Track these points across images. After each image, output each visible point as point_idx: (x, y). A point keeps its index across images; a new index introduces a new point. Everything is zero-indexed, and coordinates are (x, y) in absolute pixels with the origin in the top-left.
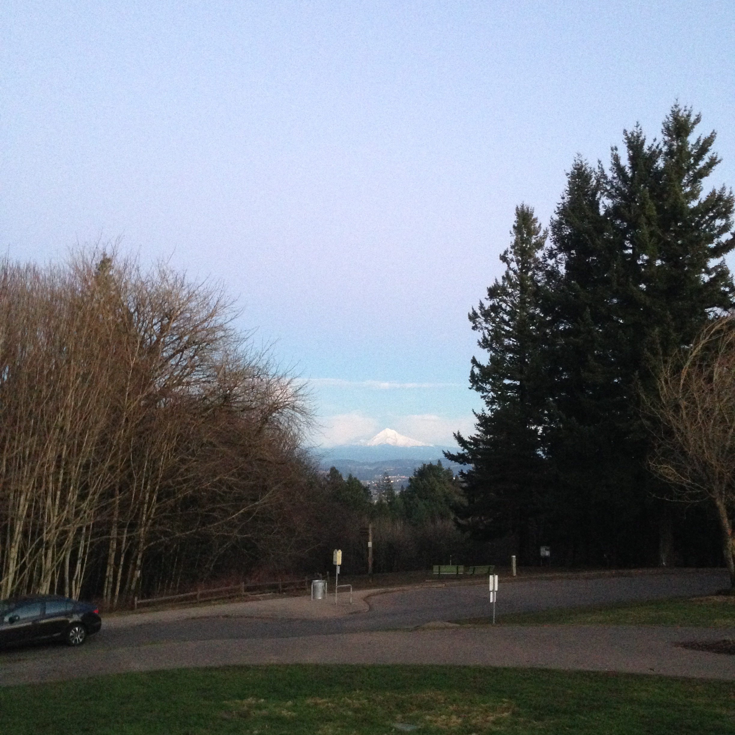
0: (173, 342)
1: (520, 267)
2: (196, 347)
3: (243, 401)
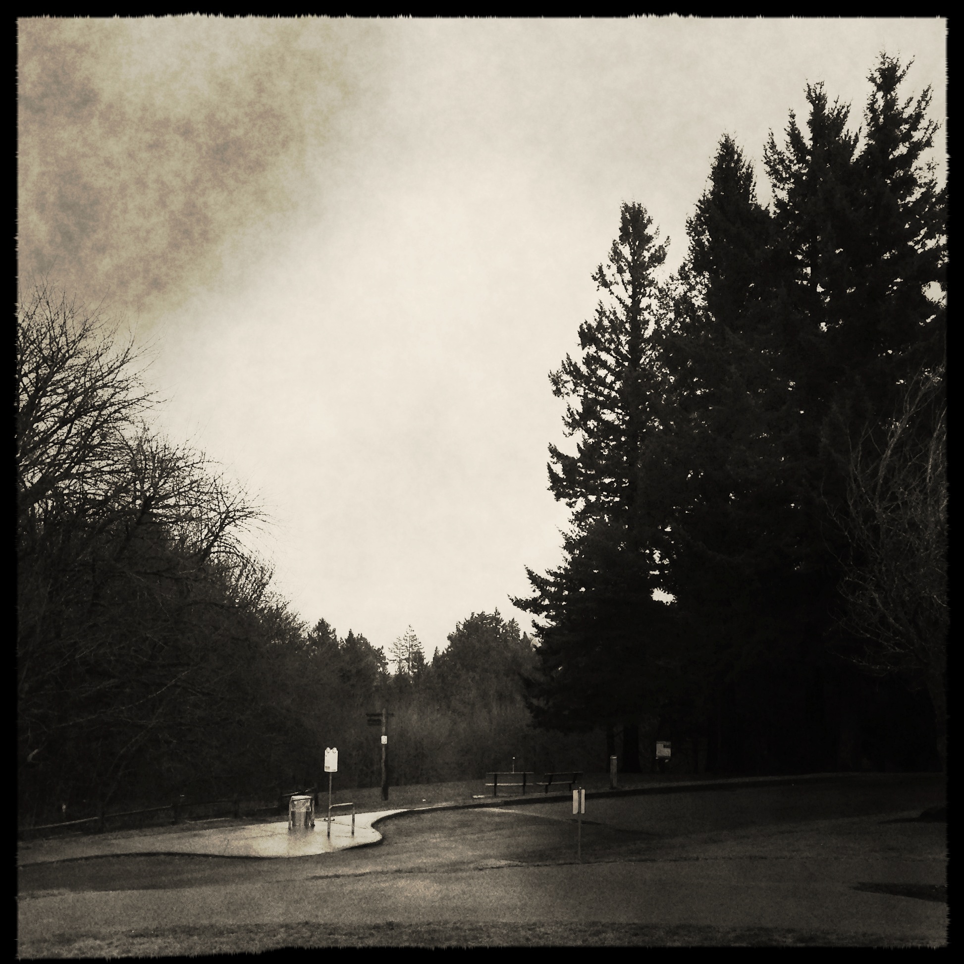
0: (56, 406)
1: (631, 294)
2: (96, 413)
3: (176, 505)
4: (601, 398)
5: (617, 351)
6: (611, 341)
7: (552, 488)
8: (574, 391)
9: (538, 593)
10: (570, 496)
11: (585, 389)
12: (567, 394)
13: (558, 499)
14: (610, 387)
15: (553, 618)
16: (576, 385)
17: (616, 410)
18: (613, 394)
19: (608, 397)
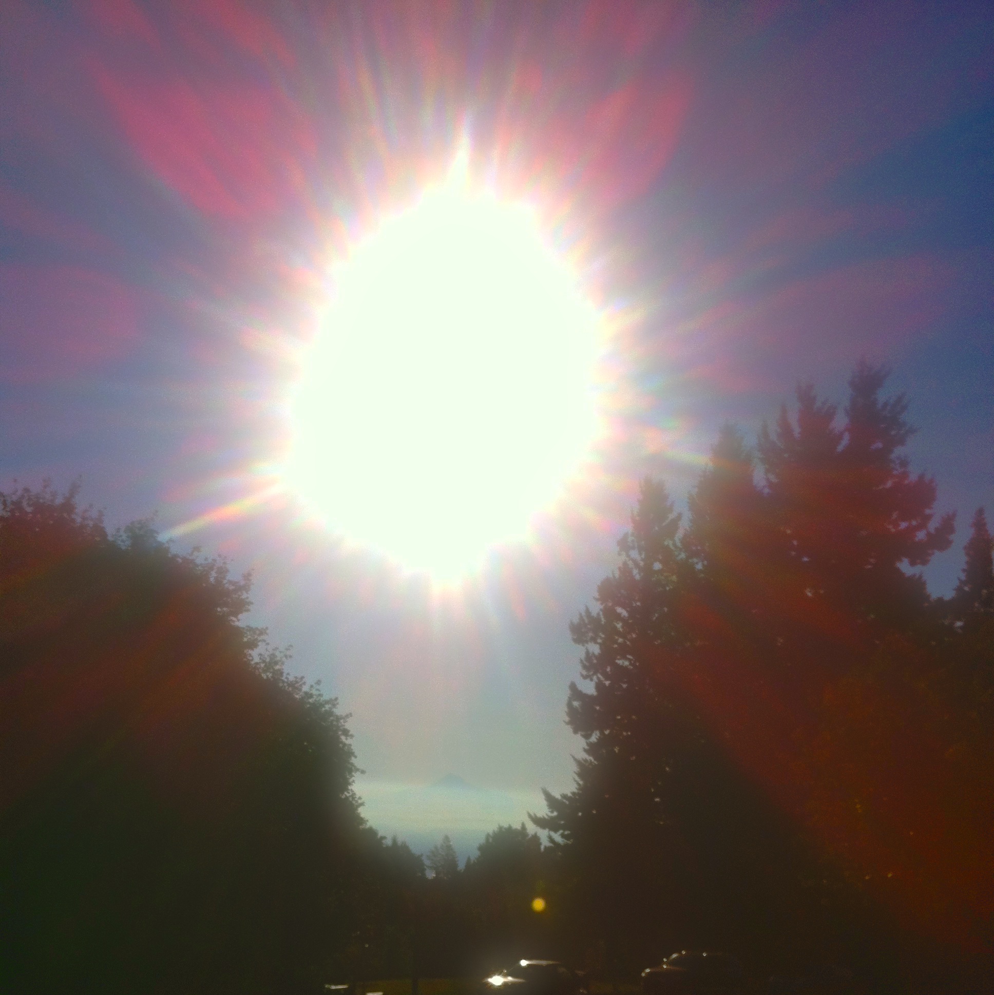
1: (643, 556)
4: (616, 646)
5: (631, 605)
6: (626, 597)
7: (569, 723)
8: (594, 640)
9: (555, 814)
10: (585, 730)
11: (601, 638)
12: (587, 642)
13: (575, 732)
15: (566, 836)
16: (595, 634)
17: (629, 657)
19: (622, 645)
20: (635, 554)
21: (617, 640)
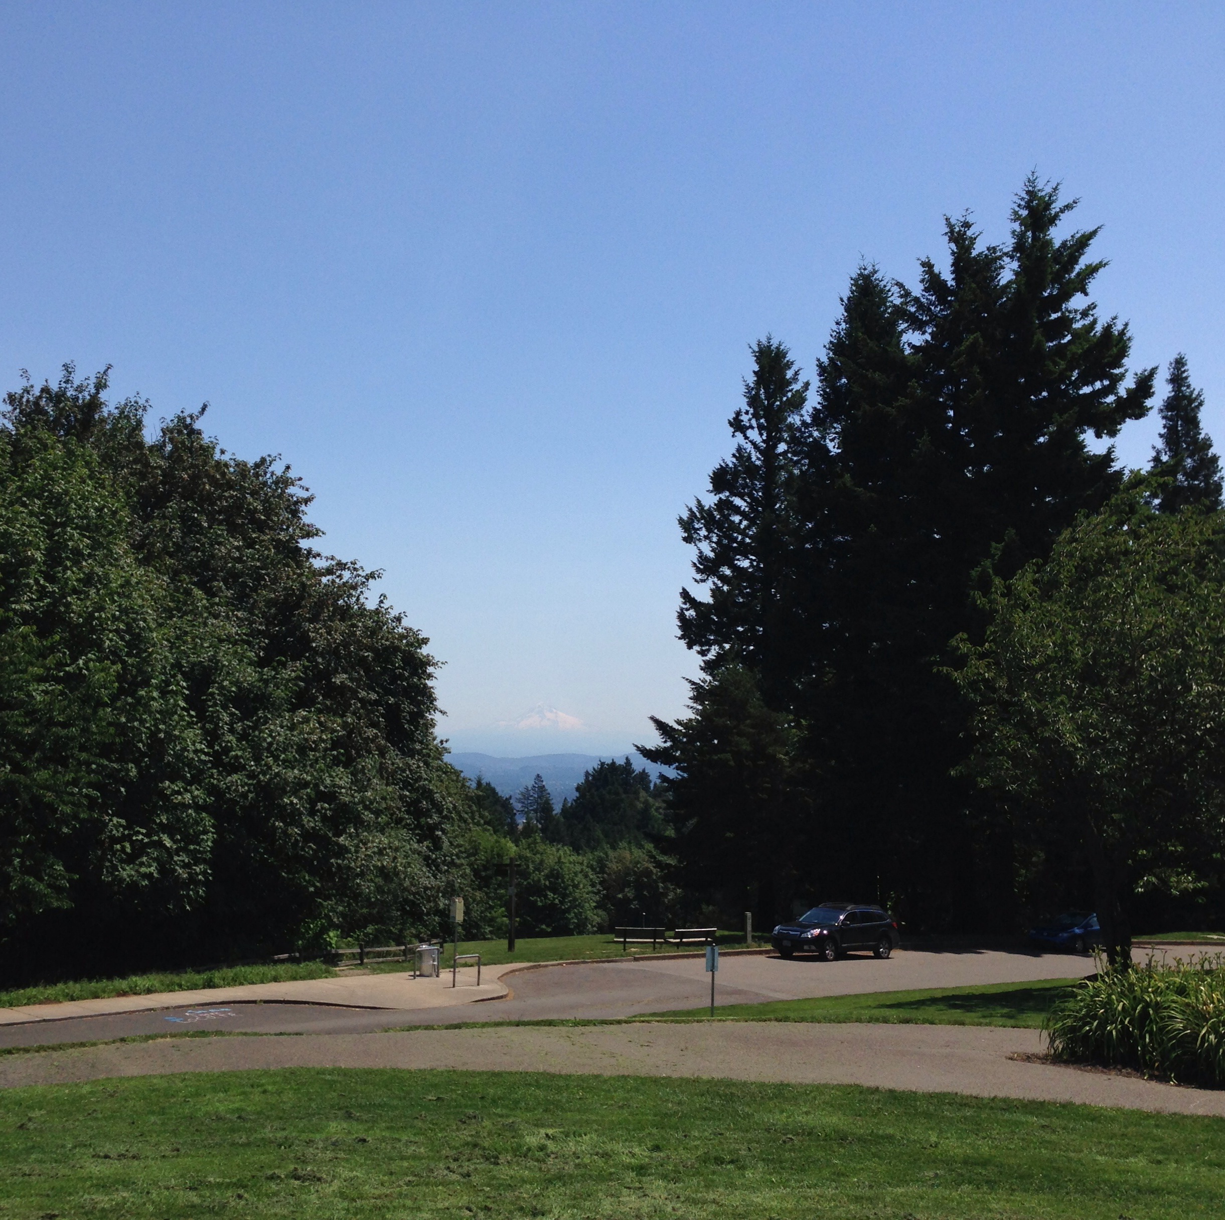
1: (764, 437)
4: (735, 545)
5: (750, 495)
6: (745, 486)
7: (682, 637)
8: (706, 537)
9: (669, 744)
10: (701, 645)
11: (718, 535)
12: (700, 540)
13: (690, 647)
14: (743, 533)
15: (683, 769)
16: (710, 531)
17: (750, 556)
18: (748, 540)
19: (742, 542)
20: (753, 434)
21: (737, 538)
